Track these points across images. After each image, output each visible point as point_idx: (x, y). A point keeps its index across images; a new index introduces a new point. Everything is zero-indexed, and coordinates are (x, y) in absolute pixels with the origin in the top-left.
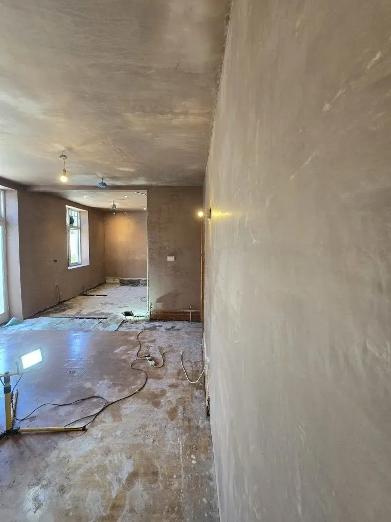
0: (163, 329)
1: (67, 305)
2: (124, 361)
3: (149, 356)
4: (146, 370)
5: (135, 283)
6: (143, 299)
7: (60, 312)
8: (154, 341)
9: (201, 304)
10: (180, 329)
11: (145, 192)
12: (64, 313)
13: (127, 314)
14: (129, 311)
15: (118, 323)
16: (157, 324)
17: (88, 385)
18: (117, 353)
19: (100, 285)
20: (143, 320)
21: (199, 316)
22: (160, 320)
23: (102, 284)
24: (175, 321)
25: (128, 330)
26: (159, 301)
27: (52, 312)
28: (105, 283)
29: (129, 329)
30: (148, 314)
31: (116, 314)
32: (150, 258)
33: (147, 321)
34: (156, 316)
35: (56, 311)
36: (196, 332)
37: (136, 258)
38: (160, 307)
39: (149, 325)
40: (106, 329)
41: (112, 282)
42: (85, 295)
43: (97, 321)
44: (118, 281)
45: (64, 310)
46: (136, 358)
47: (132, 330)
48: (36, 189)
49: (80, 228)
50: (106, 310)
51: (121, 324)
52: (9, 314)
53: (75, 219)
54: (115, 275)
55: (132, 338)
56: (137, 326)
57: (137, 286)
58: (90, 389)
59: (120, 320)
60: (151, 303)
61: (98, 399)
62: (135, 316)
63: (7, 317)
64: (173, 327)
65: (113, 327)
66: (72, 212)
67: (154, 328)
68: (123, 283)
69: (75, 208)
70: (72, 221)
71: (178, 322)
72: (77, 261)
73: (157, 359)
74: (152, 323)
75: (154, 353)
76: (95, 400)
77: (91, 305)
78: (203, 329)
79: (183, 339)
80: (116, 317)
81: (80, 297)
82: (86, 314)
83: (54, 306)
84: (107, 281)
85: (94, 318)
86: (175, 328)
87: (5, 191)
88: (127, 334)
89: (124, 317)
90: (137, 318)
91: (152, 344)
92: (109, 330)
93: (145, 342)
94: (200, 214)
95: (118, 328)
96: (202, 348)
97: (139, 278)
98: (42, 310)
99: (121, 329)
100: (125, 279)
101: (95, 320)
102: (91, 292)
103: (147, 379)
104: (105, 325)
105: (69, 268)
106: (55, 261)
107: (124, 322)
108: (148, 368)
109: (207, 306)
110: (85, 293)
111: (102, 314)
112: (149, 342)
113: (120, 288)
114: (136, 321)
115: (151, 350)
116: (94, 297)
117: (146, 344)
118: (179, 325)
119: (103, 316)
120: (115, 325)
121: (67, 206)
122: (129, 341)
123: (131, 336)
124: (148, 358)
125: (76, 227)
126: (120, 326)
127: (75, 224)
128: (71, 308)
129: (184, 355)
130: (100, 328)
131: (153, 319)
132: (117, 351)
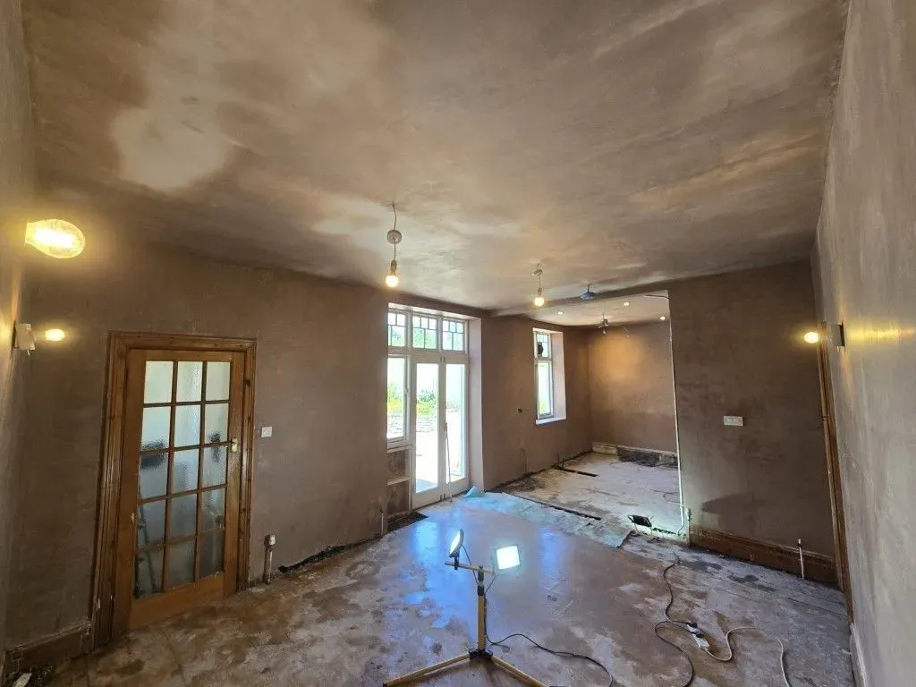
0: (722, 575)
1: (536, 481)
2: (641, 614)
3: (694, 626)
4: (690, 654)
5: (648, 460)
6: (668, 497)
7: (527, 490)
8: (703, 595)
9: (836, 542)
10: (773, 590)
11: (666, 293)
12: (532, 493)
13: (639, 520)
14: (643, 515)
15: (622, 534)
16: (708, 558)
17: (579, 633)
18: (623, 594)
19: (583, 454)
20: (672, 542)
21: (833, 573)
22: (713, 552)
23: (586, 453)
24: (754, 563)
25: (643, 554)
26: (708, 507)
27: (516, 488)
28: (591, 451)
29: (645, 551)
30: (685, 531)
31: (615, 515)
32: (683, 417)
33: (681, 545)
34: (703, 540)
35: (521, 489)
36: (825, 612)
37: (650, 411)
38: (712, 521)
39: (687, 556)
40: (601, 540)
41: (603, 451)
42: (561, 469)
43: (583, 521)
44: (614, 451)
45: (532, 489)
46: (664, 618)
47: (649, 556)
48: (500, 314)
49: (551, 360)
50: (599, 503)
51: (628, 538)
52: (469, 481)
53: (545, 346)
54: (608, 438)
55: (654, 573)
56: (661, 550)
57: (651, 466)
58: (582, 641)
59: (625, 530)
60: (690, 510)
61: (599, 667)
62: (655, 529)
63: (466, 484)
64: (750, 578)
65: (614, 540)
66: (542, 337)
67: (701, 566)
68: (625, 456)
69: (545, 331)
70: (540, 350)
71: (763, 568)
72: (548, 411)
73: (715, 640)
74: (696, 554)
75: (703, 623)
76: (592, 666)
77: (570, 487)
78: (850, 612)
79: (782, 616)
80: (615, 521)
81: (554, 472)
82: (564, 502)
83: (519, 479)
84: (595, 449)
85: (578, 514)
86: (758, 583)
87: (468, 320)
88: (639, 560)
89: (633, 526)
90: (660, 535)
91: (698, 601)
92: (606, 543)
93: (681, 591)
94: (812, 337)
95: (623, 544)
96: (851, 661)
97: (657, 451)
98: (504, 482)
99: (627, 547)
100: (627, 448)
101: (581, 517)
102: (570, 465)
103: (694, 674)
104: (598, 531)
105: (538, 422)
106: (520, 411)
107: (633, 534)
108: (694, 650)
109: (856, 553)
110: (561, 465)
111: (590, 508)
112: (692, 593)
113: (618, 466)
114: (657, 540)
115: (698, 613)
116: (575, 474)
117: (686, 596)
118: (767, 577)
119: (593, 514)
120: (616, 537)
121: (534, 329)
122: (647, 577)
123: (652, 569)
124: (692, 629)
125: (545, 359)
126: (626, 541)
127: (545, 354)
128: (542, 487)
129: (789, 659)
130: (590, 533)
131: (695, 543)
132: (625, 588)
